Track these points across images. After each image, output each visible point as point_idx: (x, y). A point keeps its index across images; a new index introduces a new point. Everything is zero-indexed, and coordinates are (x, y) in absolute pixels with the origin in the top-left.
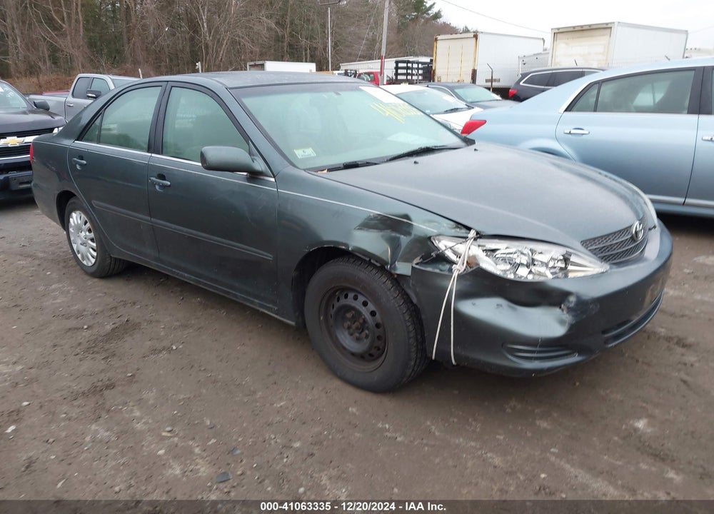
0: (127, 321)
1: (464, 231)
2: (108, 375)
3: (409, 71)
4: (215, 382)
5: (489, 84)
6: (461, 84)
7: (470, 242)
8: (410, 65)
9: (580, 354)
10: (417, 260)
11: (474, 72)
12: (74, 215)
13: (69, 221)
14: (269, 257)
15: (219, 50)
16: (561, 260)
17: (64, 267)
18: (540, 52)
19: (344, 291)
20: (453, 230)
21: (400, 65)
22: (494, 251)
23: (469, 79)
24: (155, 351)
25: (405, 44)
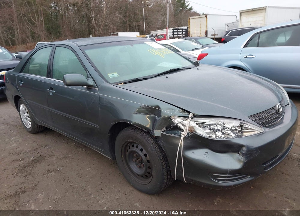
0: (40, 155)
1: (187, 113)
2: (25, 185)
3: (179, 33)
4: (73, 188)
5: (213, 36)
6: (200, 37)
7: (189, 120)
8: (179, 30)
9: (251, 176)
10: (164, 129)
11: (206, 32)
12: (21, 106)
13: (20, 109)
14: (97, 126)
15: (99, 29)
16: (239, 126)
17: (20, 129)
18: (234, 21)
19: (132, 144)
20: (181, 113)
21: (175, 31)
22: (203, 123)
23: (204, 35)
24: (49, 171)
25: (178, 22)
